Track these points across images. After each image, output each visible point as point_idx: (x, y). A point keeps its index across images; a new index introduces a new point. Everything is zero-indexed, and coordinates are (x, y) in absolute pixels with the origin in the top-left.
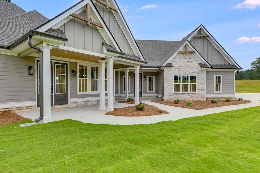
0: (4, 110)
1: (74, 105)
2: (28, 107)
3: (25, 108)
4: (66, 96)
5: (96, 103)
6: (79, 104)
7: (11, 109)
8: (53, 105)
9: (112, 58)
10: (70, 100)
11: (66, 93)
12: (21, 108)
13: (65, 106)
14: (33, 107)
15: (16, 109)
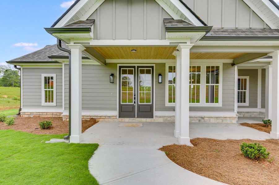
0: (91, 117)
1: (161, 120)
2: (110, 117)
3: (107, 117)
4: (151, 107)
5: (197, 121)
6: (168, 119)
7: (96, 117)
8: (136, 117)
9: (186, 43)
10: (156, 113)
11: (151, 103)
12: (104, 117)
13: (149, 120)
14: (114, 117)
15: (100, 117)
